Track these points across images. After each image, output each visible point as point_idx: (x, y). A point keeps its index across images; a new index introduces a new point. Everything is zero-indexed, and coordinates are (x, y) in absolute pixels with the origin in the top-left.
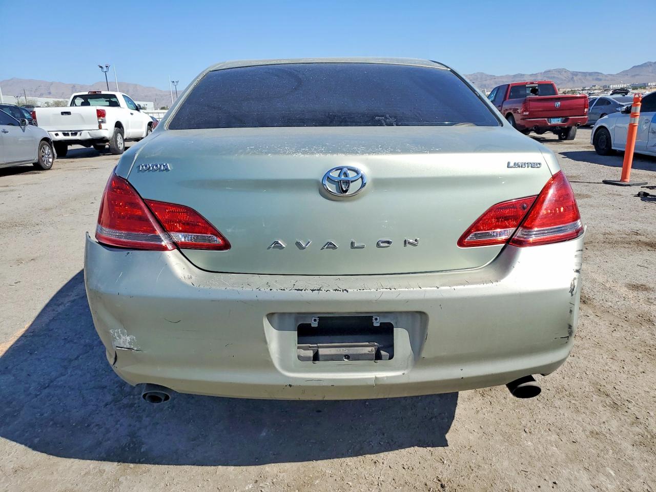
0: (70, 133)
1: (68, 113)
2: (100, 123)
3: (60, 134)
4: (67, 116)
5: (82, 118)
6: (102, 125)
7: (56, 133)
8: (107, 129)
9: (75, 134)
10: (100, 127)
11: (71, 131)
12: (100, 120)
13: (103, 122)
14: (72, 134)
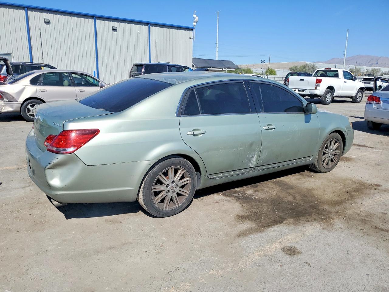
0: (301, 90)
1: (303, 80)
2: (316, 86)
3: (297, 90)
4: (302, 81)
5: (308, 82)
6: (317, 87)
7: (295, 89)
8: (319, 90)
9: (303, 91)
10: (316, 89)
11: (302, 89)
12: (317, 85)
13: (318, 86)
14: (302, 90)
